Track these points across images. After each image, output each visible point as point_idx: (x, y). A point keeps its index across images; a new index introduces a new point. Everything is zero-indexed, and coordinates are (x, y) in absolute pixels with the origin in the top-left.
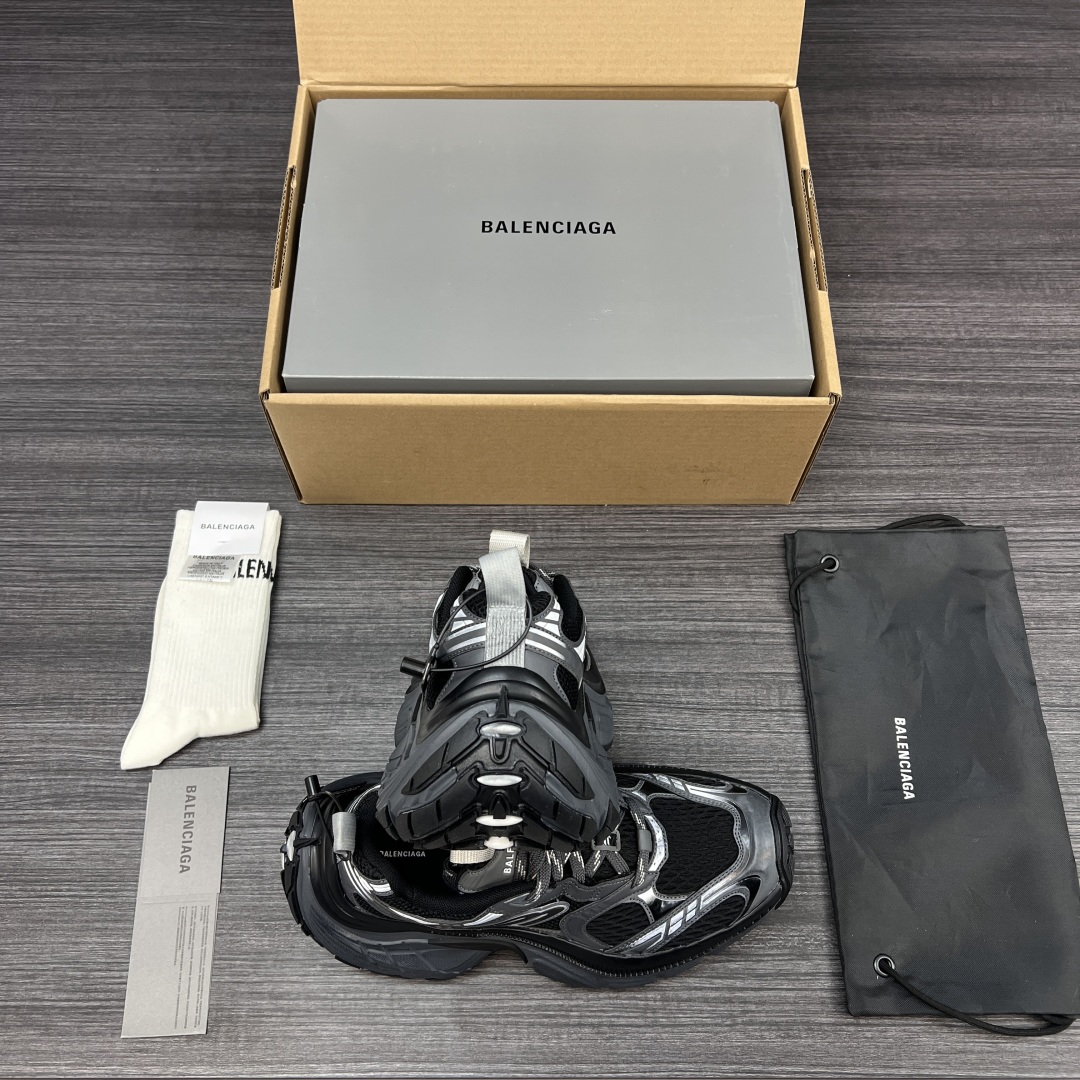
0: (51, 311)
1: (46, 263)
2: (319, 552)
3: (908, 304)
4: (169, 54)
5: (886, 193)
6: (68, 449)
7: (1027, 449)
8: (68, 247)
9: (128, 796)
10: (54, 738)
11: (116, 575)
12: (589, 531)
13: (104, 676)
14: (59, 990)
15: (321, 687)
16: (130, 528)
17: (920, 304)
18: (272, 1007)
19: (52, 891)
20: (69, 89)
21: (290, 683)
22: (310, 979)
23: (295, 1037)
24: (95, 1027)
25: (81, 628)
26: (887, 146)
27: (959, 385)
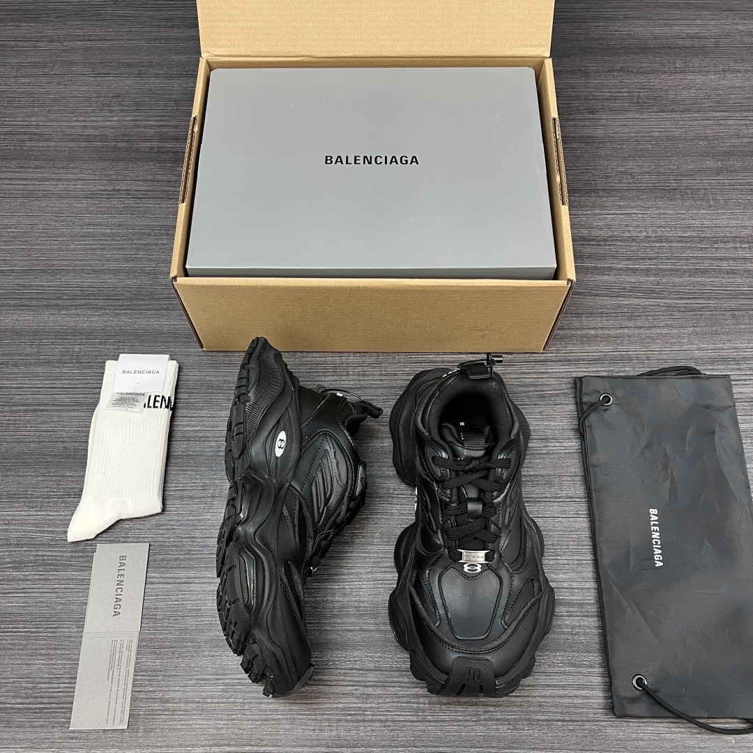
0: (13, 221)
1: (10, 186)
2: (197, 391)
3: (613, 212)
4: (96, 36)
5: (599, 132)
6: (25, 319)
7: (693, 315)
8: (25, 175)
9: (65, 562)
10: (14, 522)
11: (57, 408)
12: (385, 375)
13: (49, 478)
14: (17, 697)
15: (197, 486)
16: (67, 375)
17: (620, 212)
18: (161, 708)
19: (12, 628)
20: (26, 61)
21: (176, 483)
22: (188, 689)
23: (177, 729)
24: (41, 722)
25: (33, 445)
26: (601, 98)
27: (647, 270)
